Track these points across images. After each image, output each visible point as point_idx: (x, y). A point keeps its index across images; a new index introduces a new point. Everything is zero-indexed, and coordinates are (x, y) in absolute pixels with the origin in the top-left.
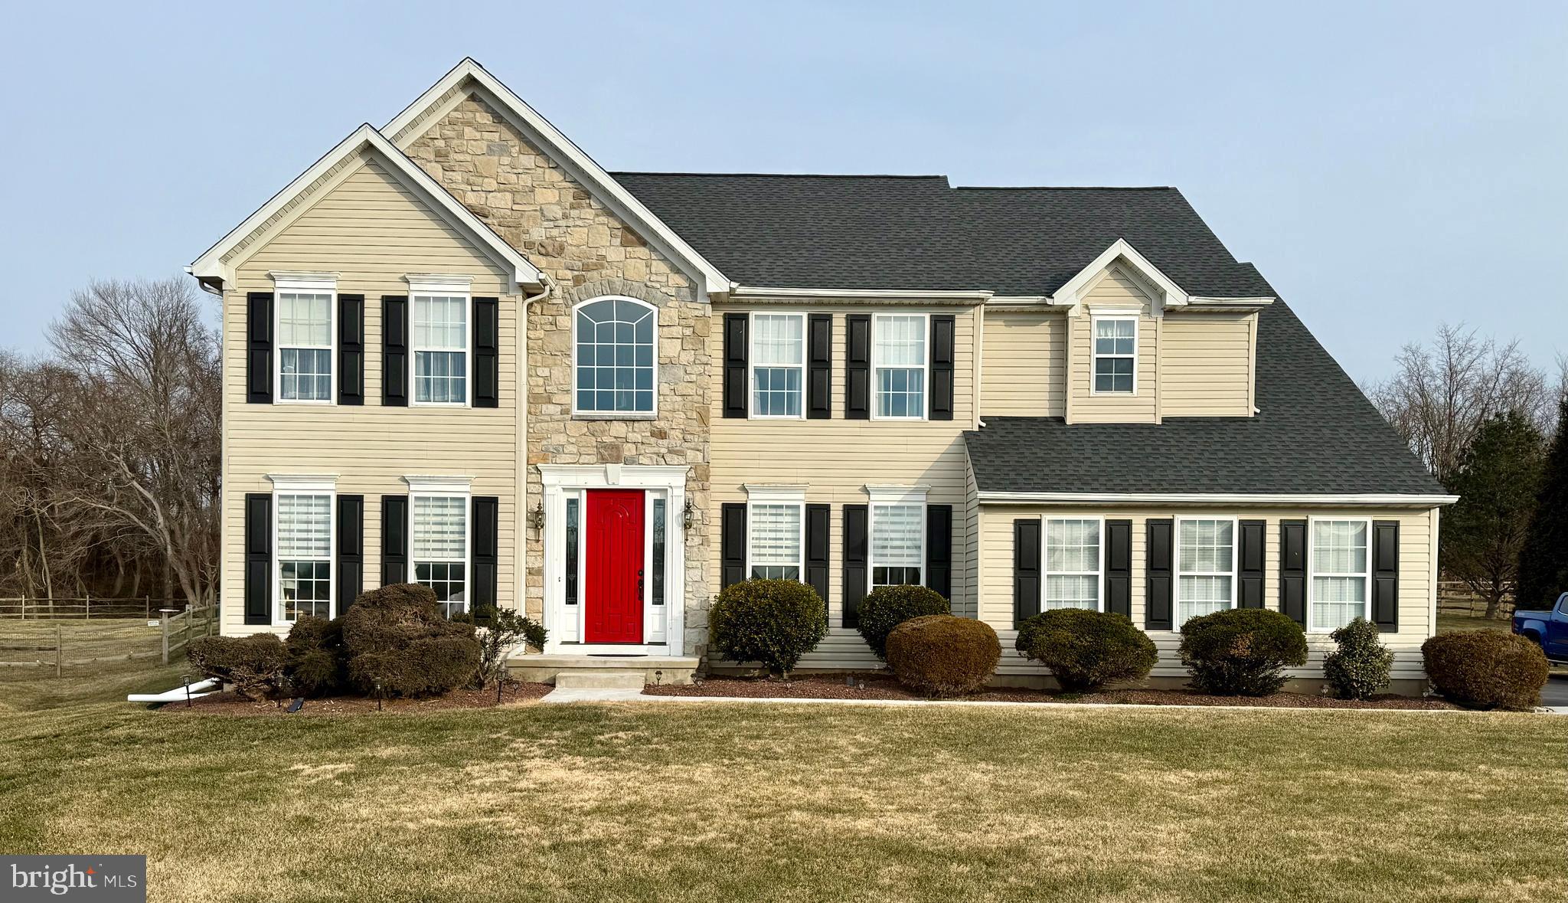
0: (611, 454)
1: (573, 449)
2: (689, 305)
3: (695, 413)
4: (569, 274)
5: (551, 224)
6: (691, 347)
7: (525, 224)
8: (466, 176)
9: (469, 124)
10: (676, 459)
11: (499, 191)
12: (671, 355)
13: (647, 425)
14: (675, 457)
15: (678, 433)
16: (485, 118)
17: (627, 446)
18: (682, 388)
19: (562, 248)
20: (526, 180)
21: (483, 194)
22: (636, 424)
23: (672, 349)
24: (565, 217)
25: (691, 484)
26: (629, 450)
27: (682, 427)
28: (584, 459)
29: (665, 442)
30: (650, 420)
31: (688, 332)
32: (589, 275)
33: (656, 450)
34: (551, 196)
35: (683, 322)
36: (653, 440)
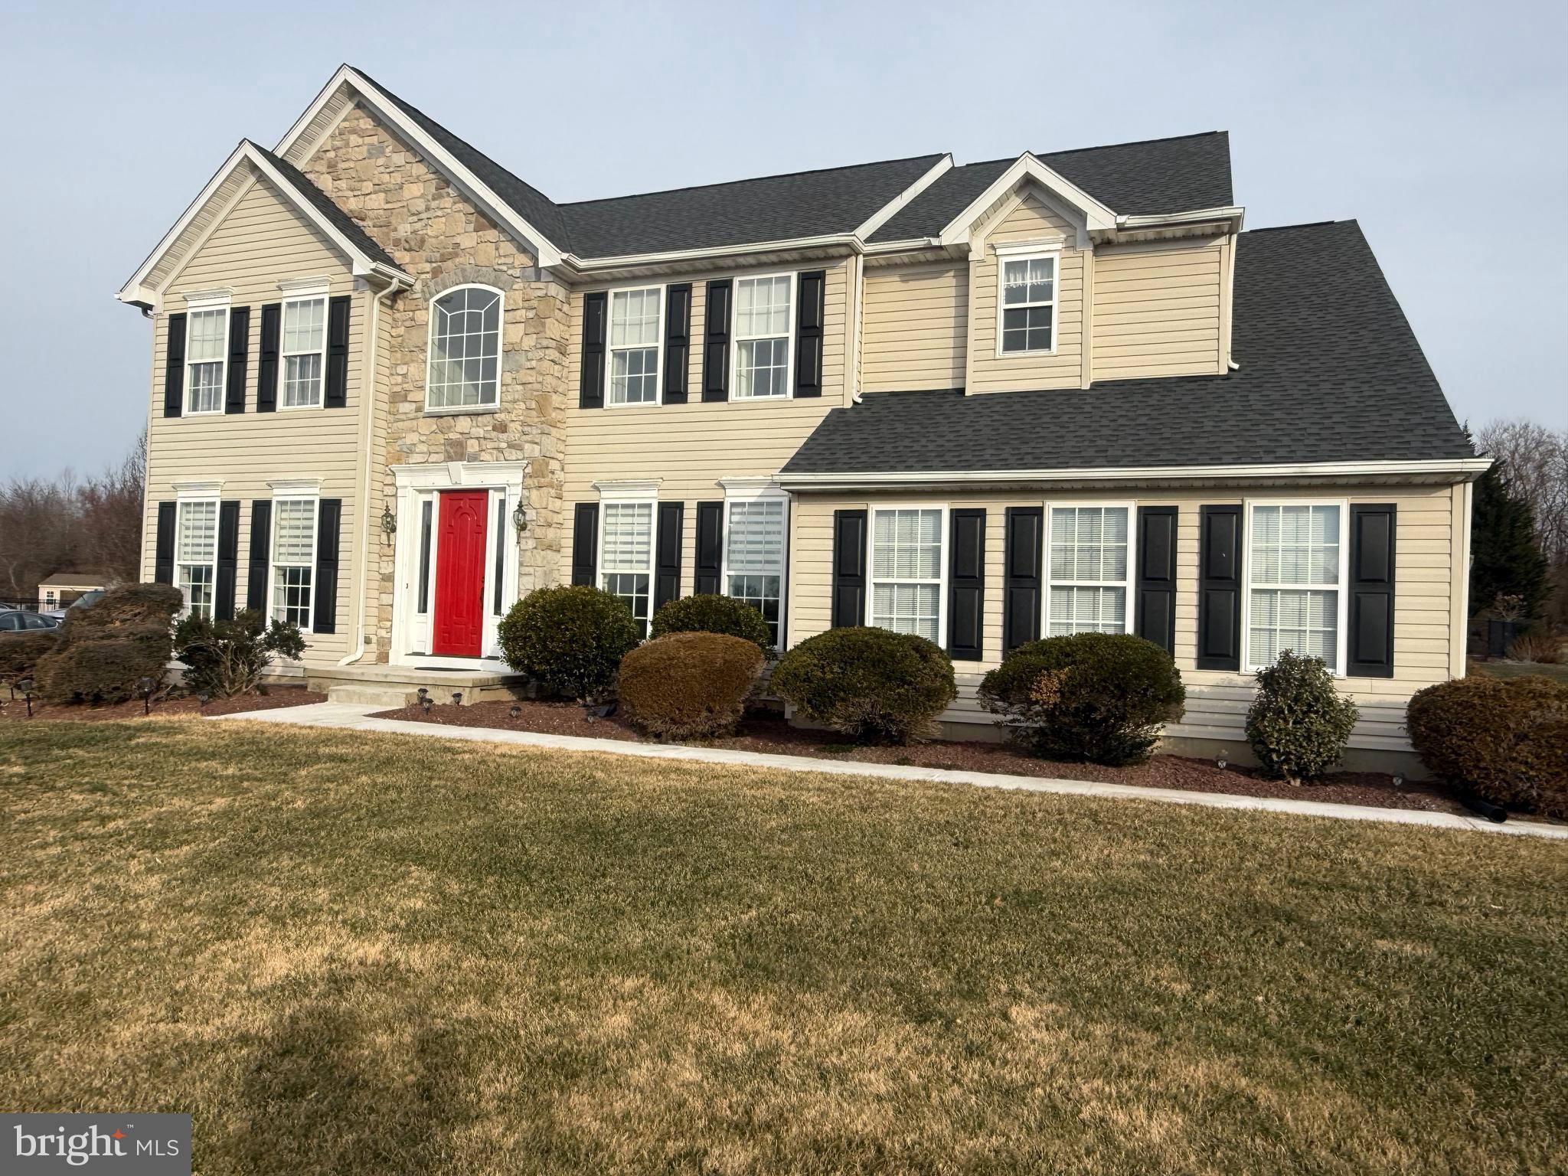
0: (456, 451)
1: (423, 448)
2: (533, 285)
3: (534, 403)
4: (428, 267)
5: (415, 218)
6: (533, 330)
7: (394, 222)
8: (351, 182)
9: (353, 131)
10: (514, 454)
11: (375, 192)
12: (514, 341)
13: (488, 418)
14: (513, 451)
15: (517, 425)
16: (366, 124)
17: (470, 442)
18: (523, 376)
19: (423, 241)
20: (397, 178)
21: (362, 198)
22: (480, 418)
23: (516, 333)
24: (428, 209)
25: (529, 481)
26: (472, 446)
27: (521, 418)
28: (434, 458)
29: (505, 436)
30: (492, 413)
31: (531, 314)
32: (444, 265)
33: (495, 445)
34: (416, 190)
35: (526, 304)
36: (494, 434)
